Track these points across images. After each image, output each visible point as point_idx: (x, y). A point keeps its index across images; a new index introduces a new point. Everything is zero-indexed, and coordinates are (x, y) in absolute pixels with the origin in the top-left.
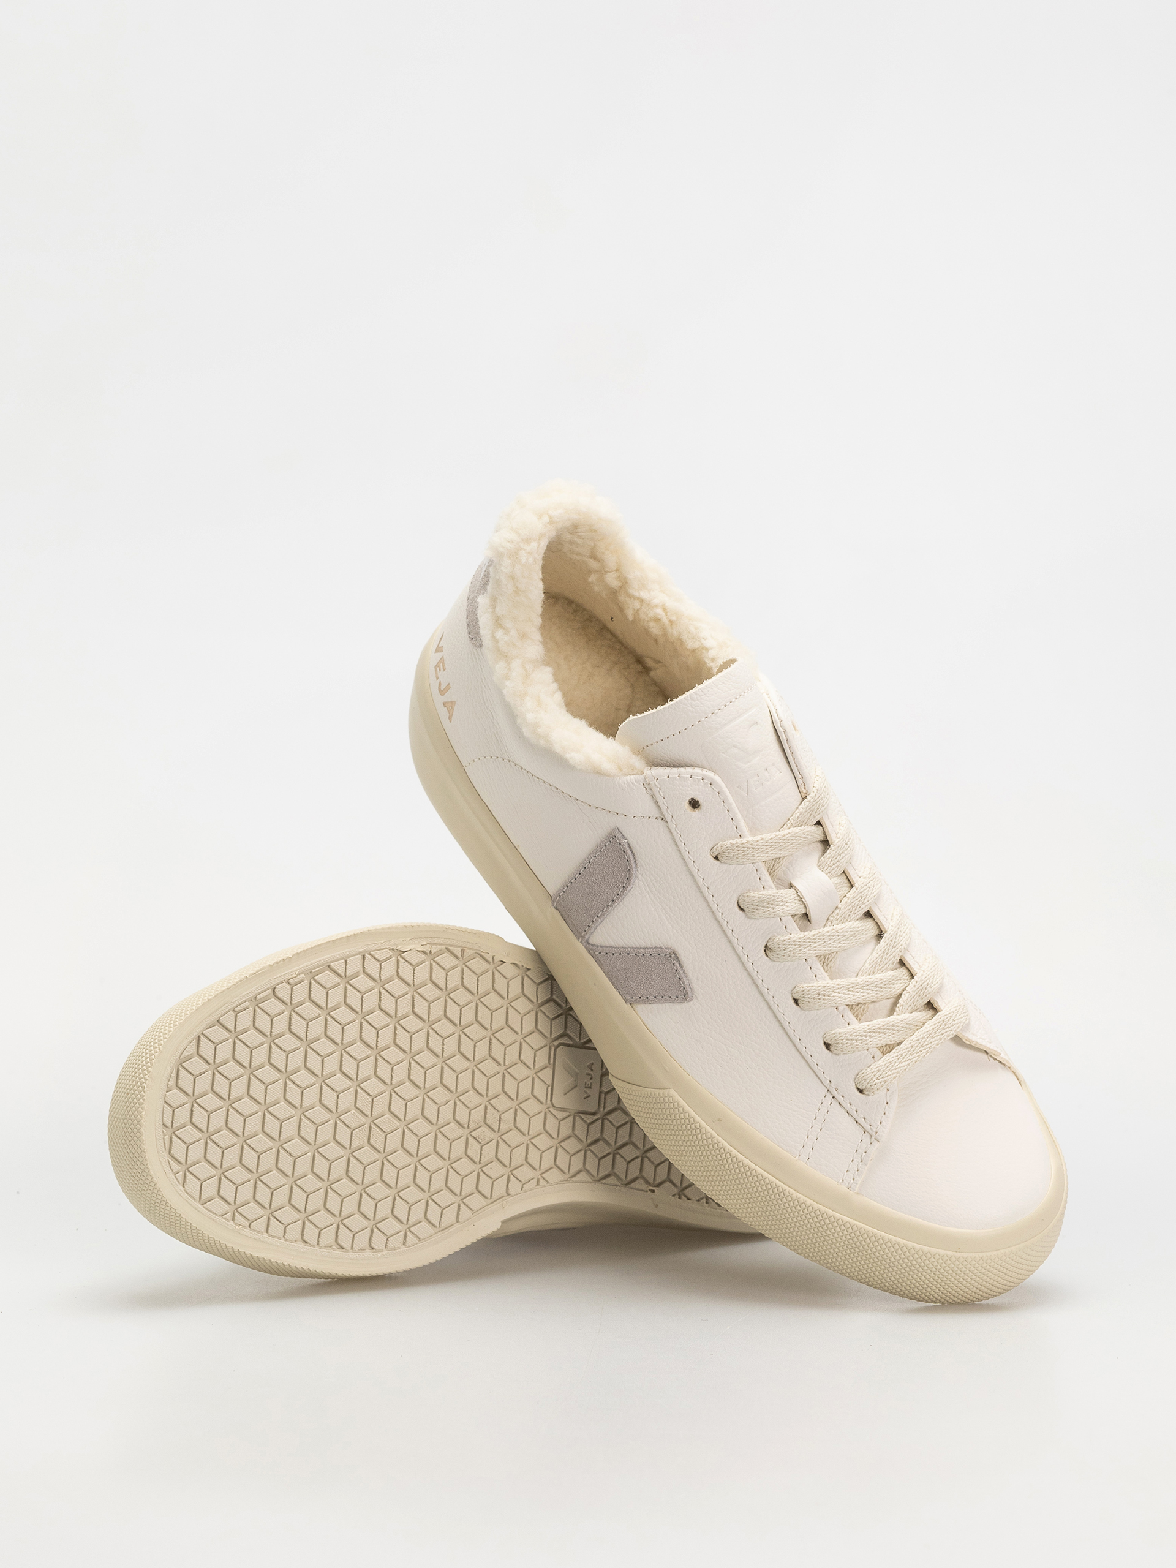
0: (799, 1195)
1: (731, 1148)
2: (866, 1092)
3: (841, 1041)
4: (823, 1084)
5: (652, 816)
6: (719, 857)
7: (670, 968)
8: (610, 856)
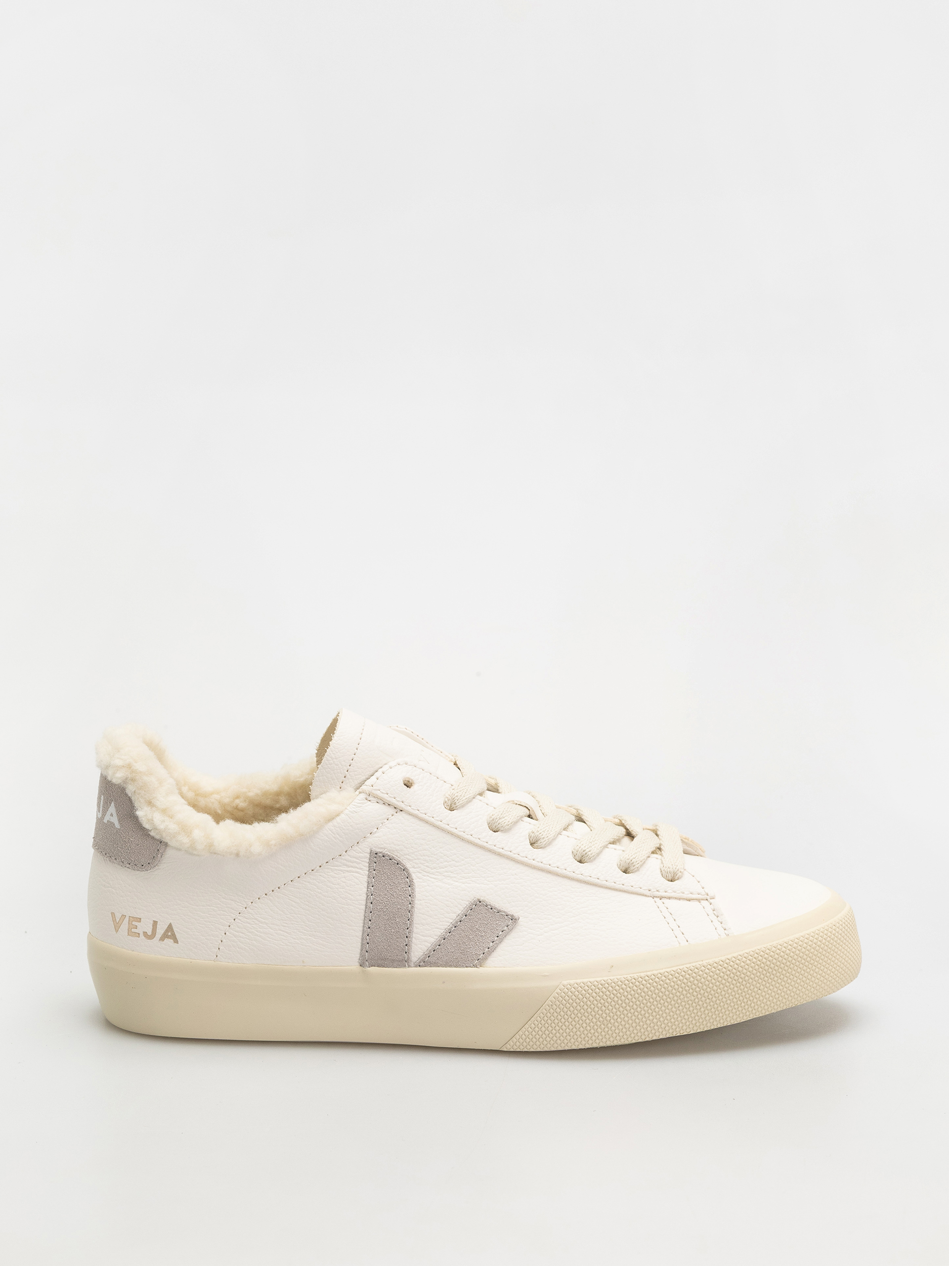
1: (638, 974)
2: (676, 878)
3: (634, 860)
4: (646, 896)
5: (389, 815)
6: (453, 806)
7: (487, 911)
8: (384, 873)
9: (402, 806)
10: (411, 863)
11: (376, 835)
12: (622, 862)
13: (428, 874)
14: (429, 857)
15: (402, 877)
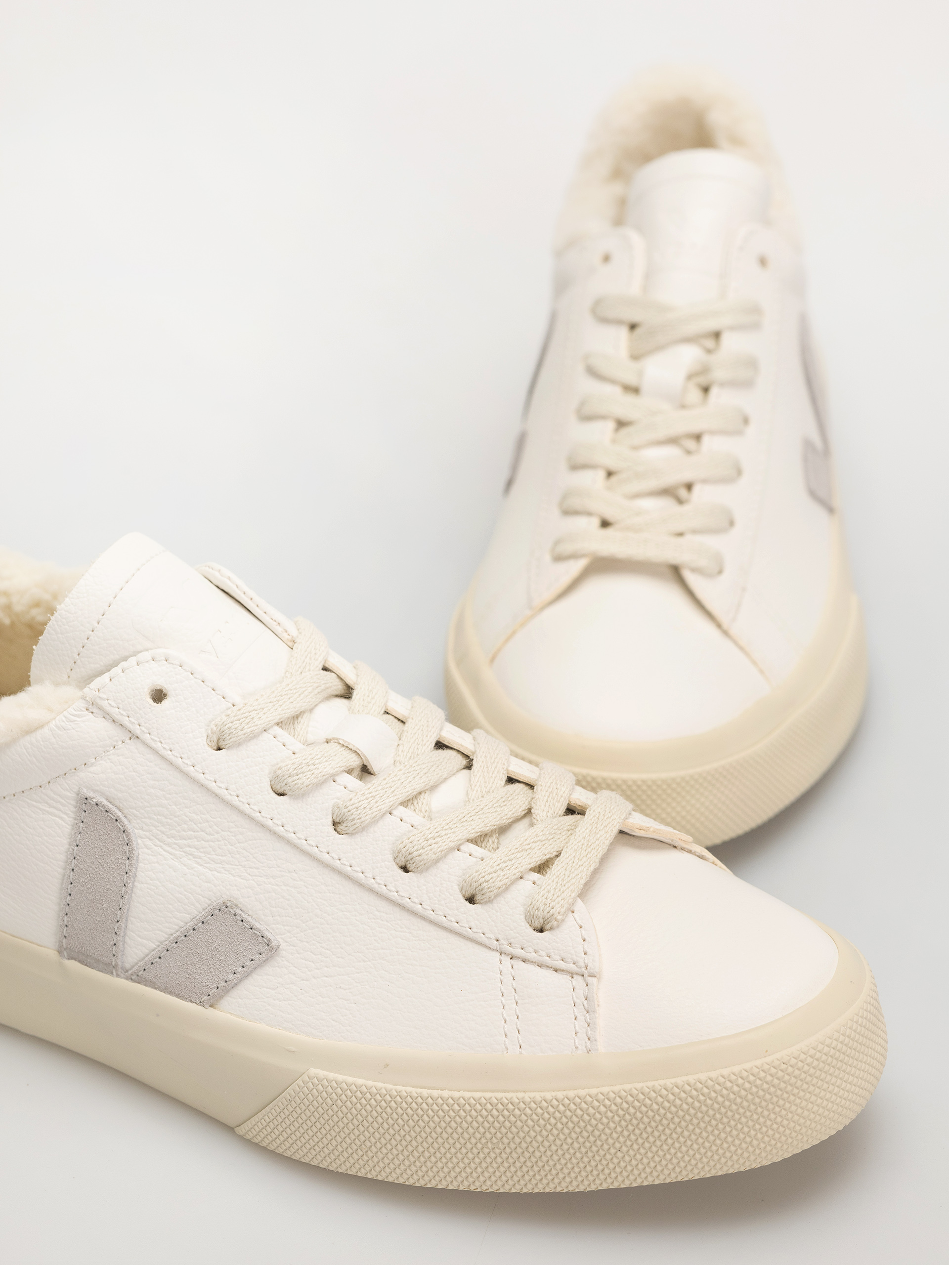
0: (532, 1095)
1: (419, 1090)
2: (548, 927)
3: (485, 884)
4: (490, 948)
5: (117, 741)
6: (221, 744)
7: (234, 923)
8: (94, 830)
9: (137, 731)
10: (139, 821)
11: (92, 769)
12: (465, 885)
13: (162, 844)
14: (166, 818)
15: (120, 843)
